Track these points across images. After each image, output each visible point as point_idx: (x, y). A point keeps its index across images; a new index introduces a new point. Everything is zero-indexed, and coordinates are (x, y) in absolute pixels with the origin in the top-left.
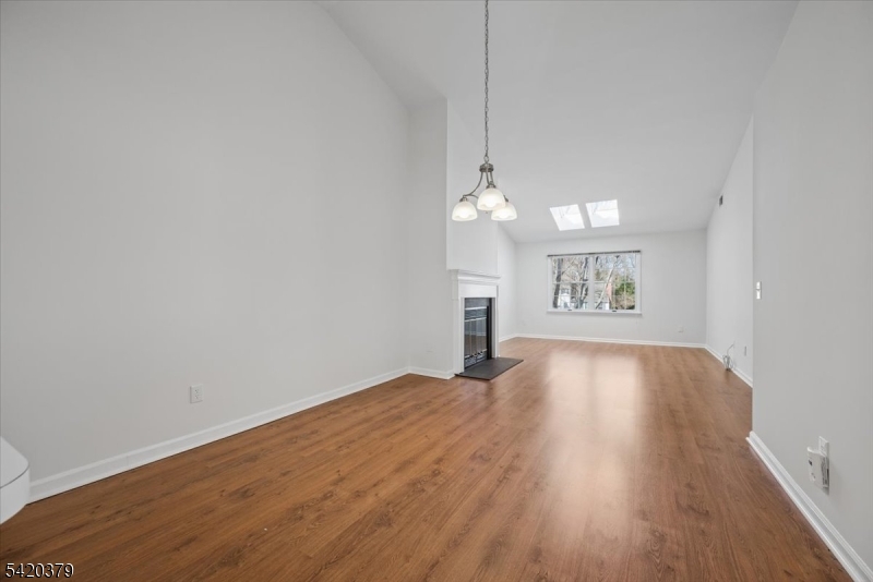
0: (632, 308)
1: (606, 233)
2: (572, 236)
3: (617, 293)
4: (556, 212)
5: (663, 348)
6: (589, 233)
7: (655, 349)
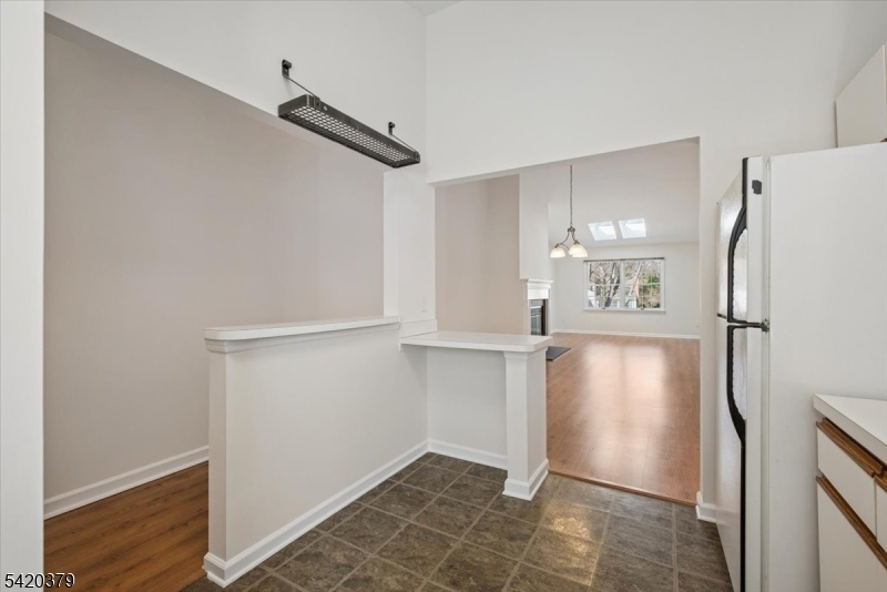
0: (658, 306)
1: (635, 243)
2: (607, 245)
3: (644, 290)
4: (592, 227)
5: (684, 340)
6: (620, 243)
7: (677, 341)
